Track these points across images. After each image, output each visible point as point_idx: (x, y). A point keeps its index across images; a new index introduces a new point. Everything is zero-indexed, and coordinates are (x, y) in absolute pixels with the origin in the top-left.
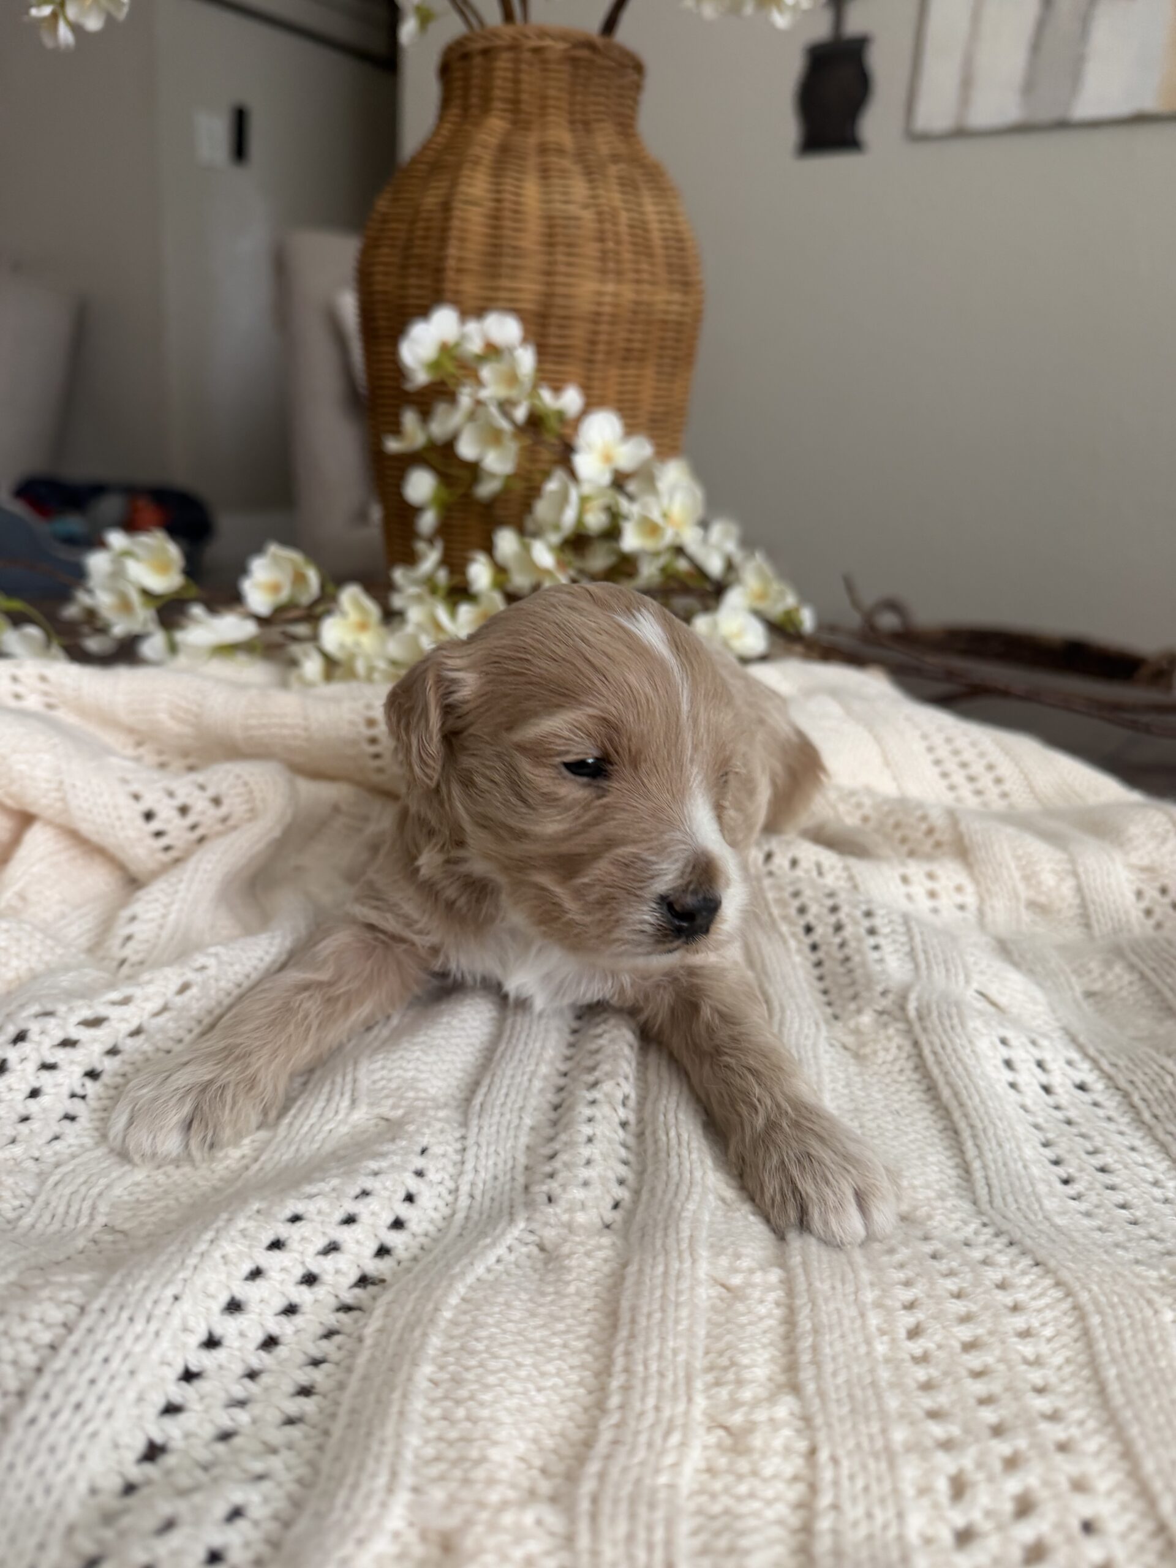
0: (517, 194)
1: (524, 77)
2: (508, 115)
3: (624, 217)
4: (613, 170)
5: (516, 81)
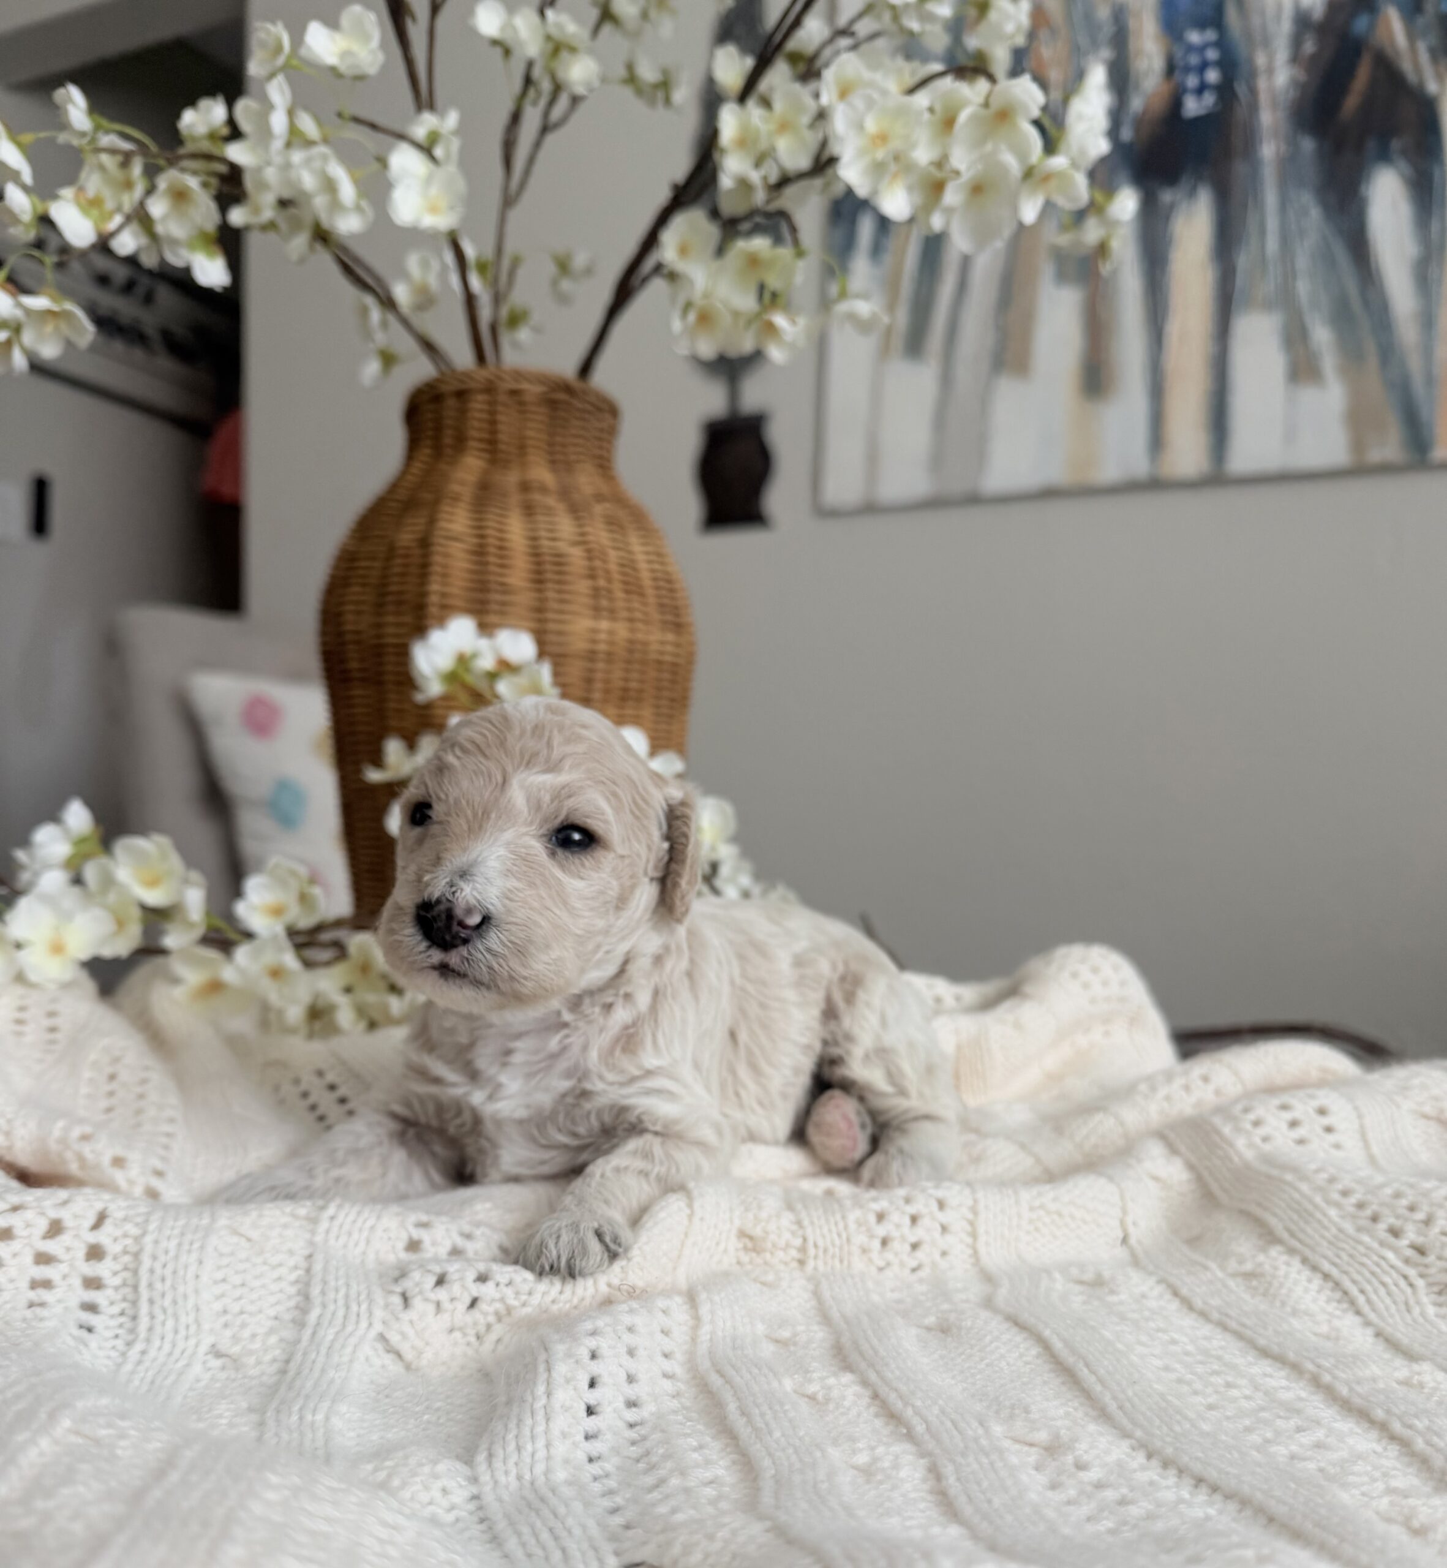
0: (501, 531)
1: (501, 418)
2: (487, 456)
3: (613, 555)
4: (598, 509)
5: (493, 423)
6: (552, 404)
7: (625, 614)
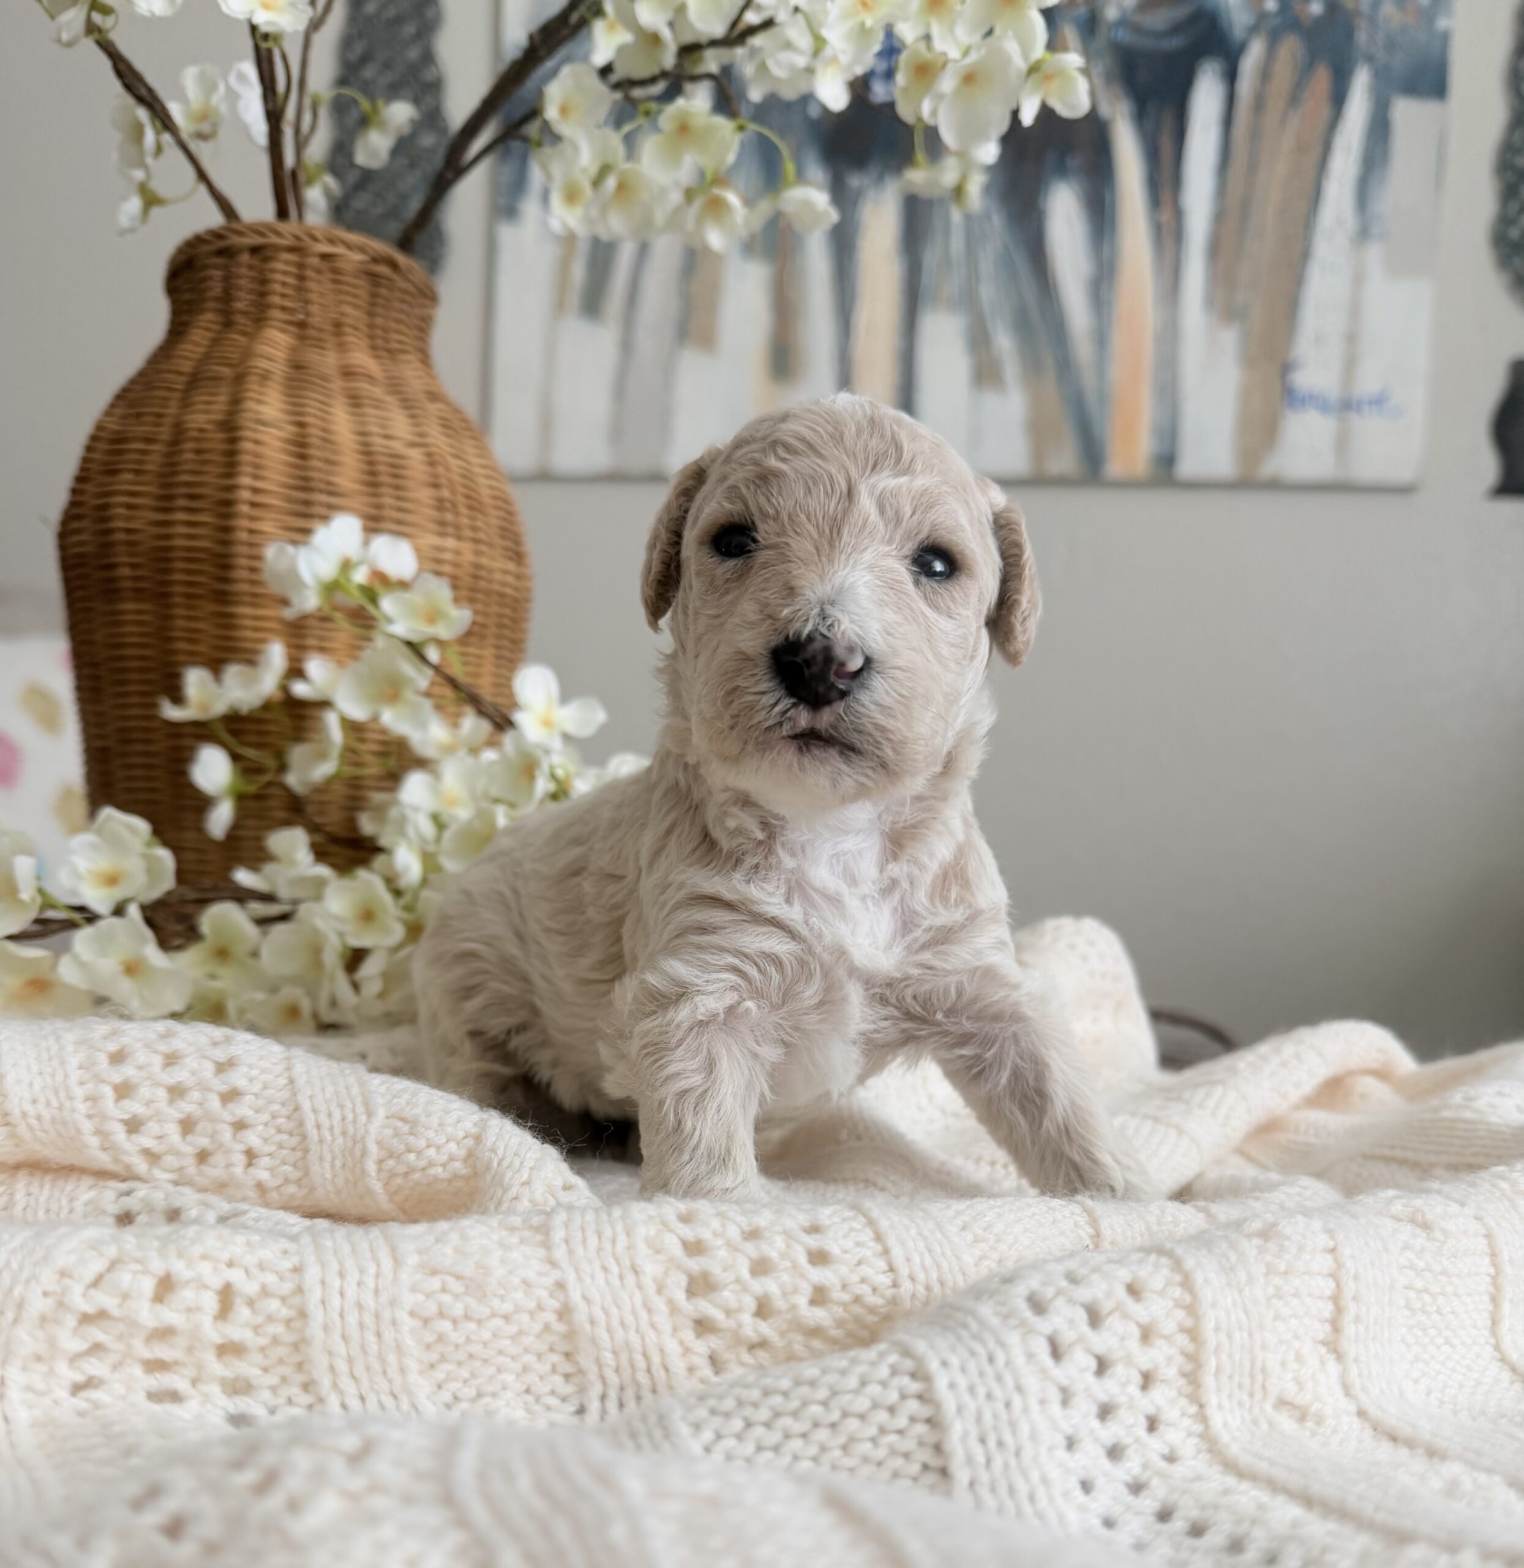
6: (374, 278)
7: (468, 533)
